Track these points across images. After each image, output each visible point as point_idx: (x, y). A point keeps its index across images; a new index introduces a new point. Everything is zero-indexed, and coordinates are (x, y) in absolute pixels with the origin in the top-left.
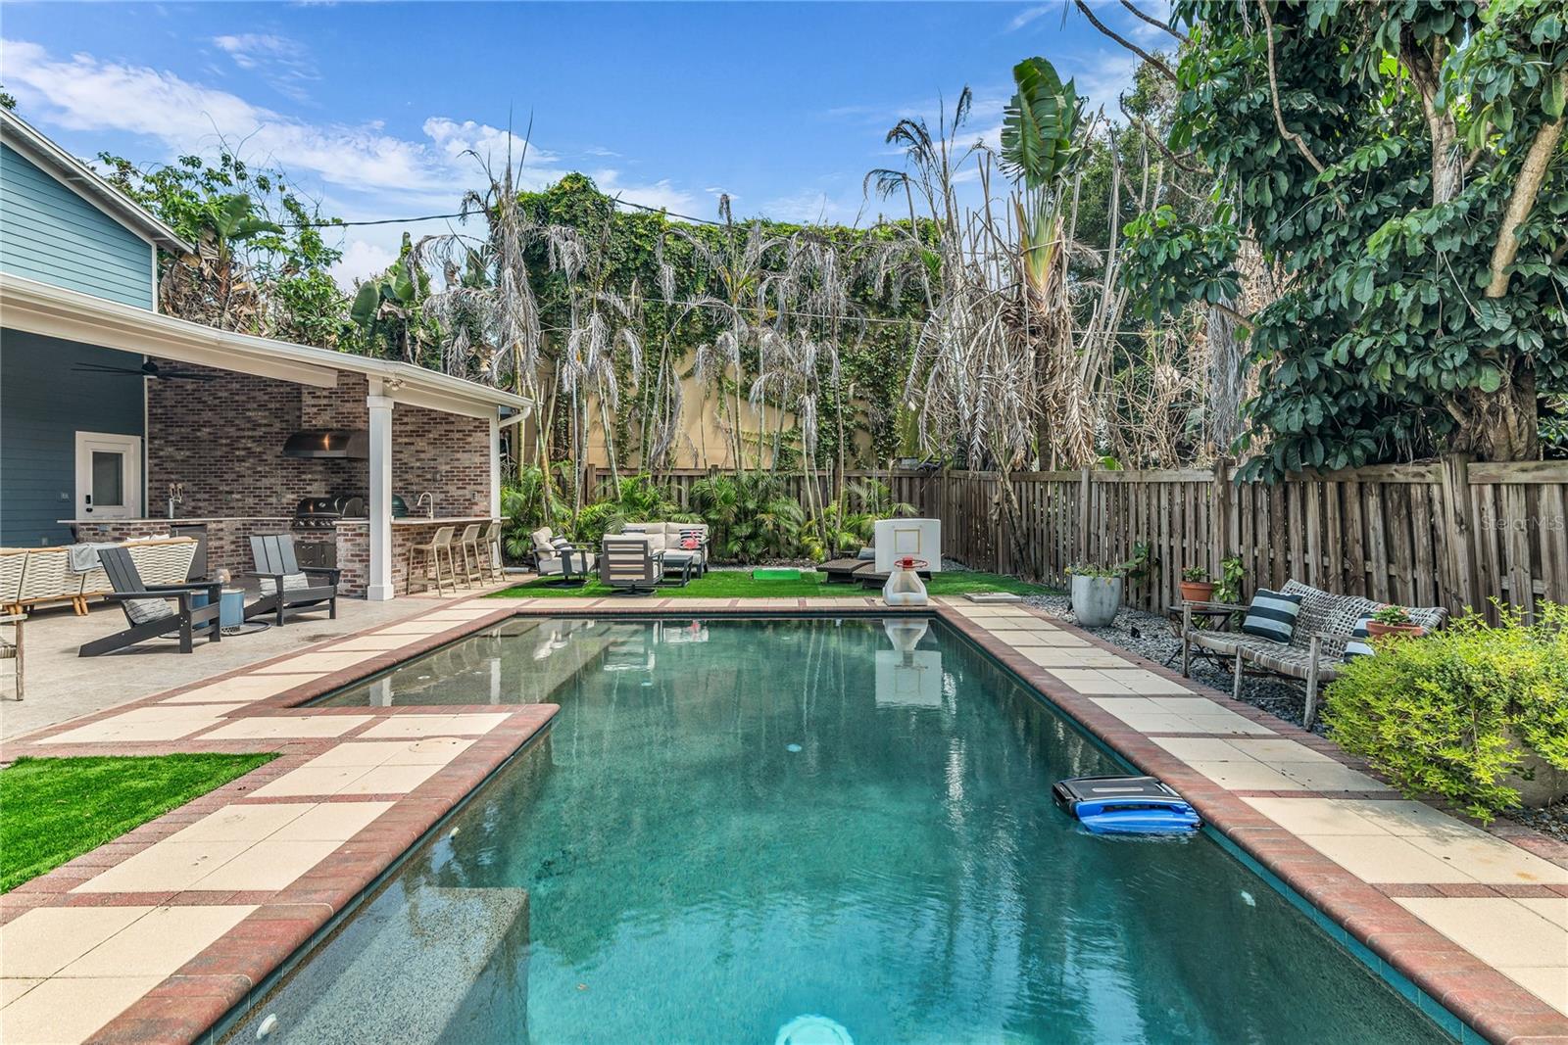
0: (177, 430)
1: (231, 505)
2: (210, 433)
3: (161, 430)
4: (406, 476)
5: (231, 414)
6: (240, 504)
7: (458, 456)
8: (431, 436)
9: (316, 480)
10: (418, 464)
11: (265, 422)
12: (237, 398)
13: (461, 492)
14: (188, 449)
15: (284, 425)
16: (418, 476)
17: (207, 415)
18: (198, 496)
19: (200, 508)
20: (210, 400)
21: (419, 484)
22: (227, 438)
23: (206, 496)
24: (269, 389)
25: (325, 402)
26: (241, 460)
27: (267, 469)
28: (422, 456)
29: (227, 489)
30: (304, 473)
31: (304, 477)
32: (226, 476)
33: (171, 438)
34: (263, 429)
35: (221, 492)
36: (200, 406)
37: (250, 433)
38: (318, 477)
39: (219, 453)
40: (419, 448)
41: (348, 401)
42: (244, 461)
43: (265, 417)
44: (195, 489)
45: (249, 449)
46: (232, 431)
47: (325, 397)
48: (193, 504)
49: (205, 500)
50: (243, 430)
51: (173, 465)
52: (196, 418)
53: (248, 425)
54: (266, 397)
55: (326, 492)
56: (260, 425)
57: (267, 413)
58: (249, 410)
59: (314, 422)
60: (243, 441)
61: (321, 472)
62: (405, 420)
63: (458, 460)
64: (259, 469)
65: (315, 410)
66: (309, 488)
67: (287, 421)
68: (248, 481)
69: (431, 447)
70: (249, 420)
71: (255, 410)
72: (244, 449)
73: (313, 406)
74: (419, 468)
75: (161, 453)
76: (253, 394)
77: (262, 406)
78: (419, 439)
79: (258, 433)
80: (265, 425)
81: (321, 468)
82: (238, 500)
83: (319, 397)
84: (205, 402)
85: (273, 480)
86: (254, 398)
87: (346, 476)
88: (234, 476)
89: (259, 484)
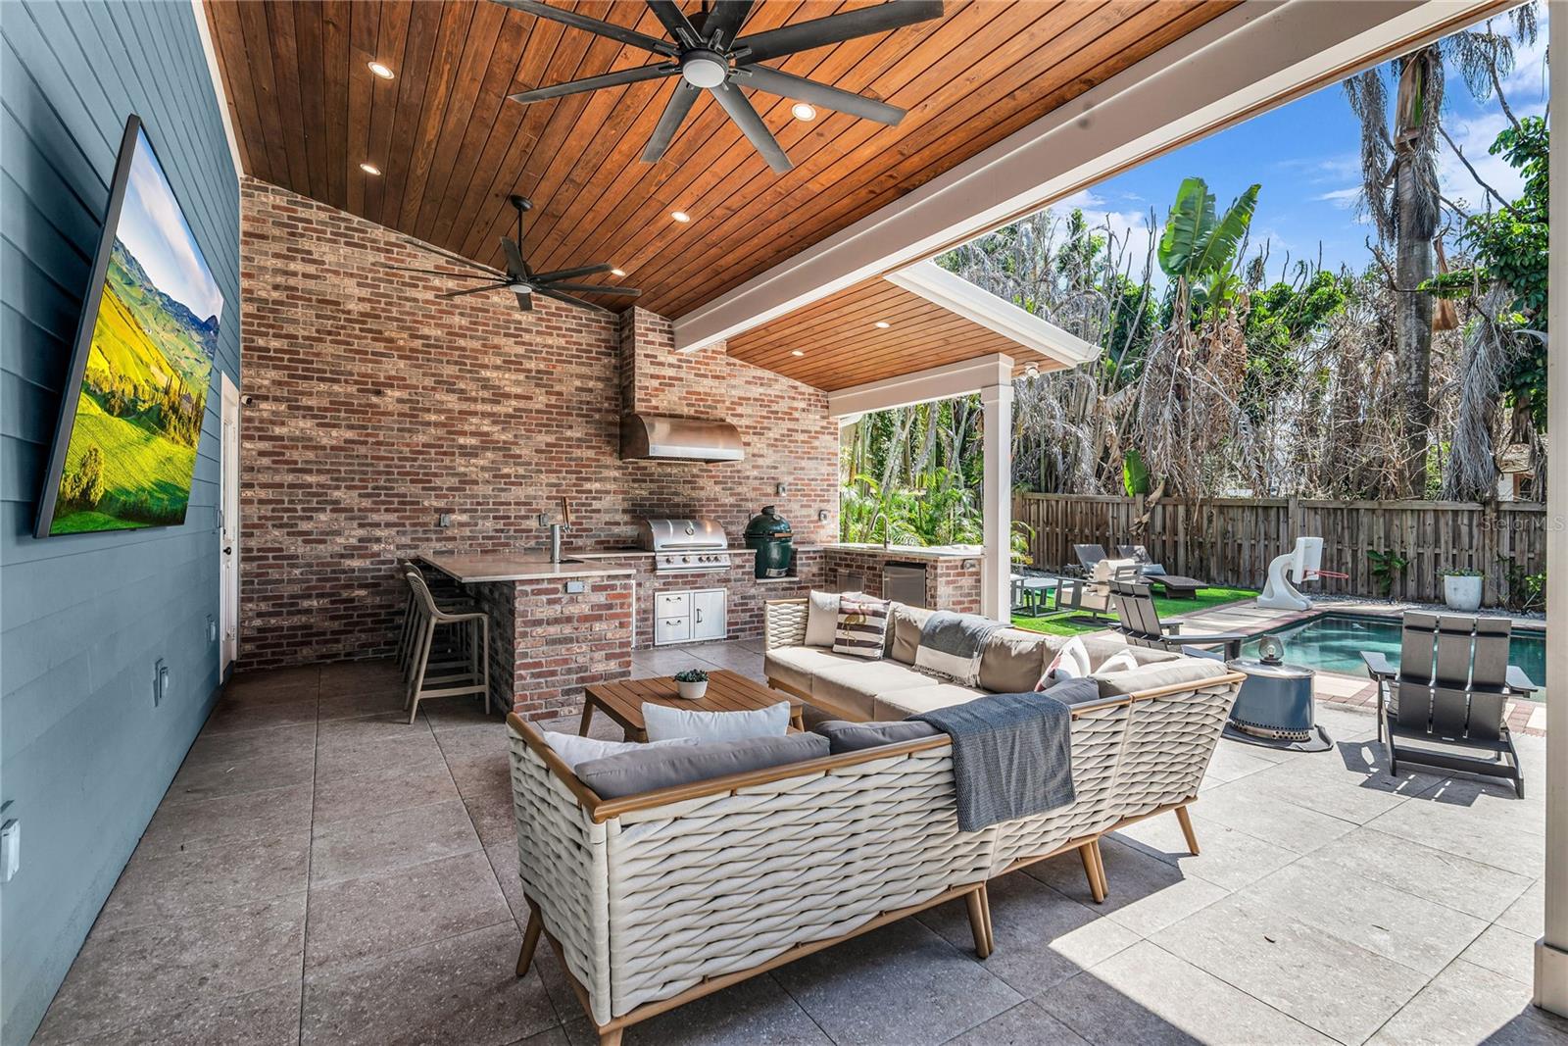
0: (323, 387)
1: (449, 533)
2: (400, 401)
3: (279, 383)
4: (739, 489)
5: (449, 370)
6: (467, 532)
7: (804, 463)
8: (771, 435)
9: (607, 492)
10: (755, 473)
11: (519, 390)
12: (462, 342)
13: (804, 512)
14: (351, 427)
15: (553, 400)
16: (754, 489)
17: (394, 366)
18: (375, 517)
19: (378, 540)
20: (403, 339)
21: (757, 500)
22: (439, 412)
23: (393, 517)
24: (526, 337)
25: (670, 372)
26: (469, 453)
27: (521, 471)
28: (760, 461)
29: (441, 504)
30: (588, 479)
31: (587, 486)
32: (438, 482)
33: (305, 401)
34: (514, 403)
35: (425, 510)
36: (380, 347)
37: (488, 408)
38: (611, 487)
39: (421, 438)
40: (756, 451)
41: (705, 376)
42: (476, 456)
43: (517, 383)
44: (367, 503)
45: (486, 434)
46: (452, 401)
47: (671, 365)
48: (361, 532)
49: (388, 525)
50: (475, 400)
51: (311, 455)
52: (369, 368)
53: (486, 394)
54: (521, 350)
55: (625, 511)
56: (508, 396)
57: (522, 377)
58: (485, 367)
59: (654, 402)
60: (474, 420)
61: (615, 479)
62: (739, 410)
63: (802, 469)
64: (506, 471)
65: (655, 383)
66: (596, 505)
67: (560, 394)
68: (482, 490)
69: (771, 451)
70: (485, 384)
71: (497, 368)
72: (473, 434)
73: (653, 376)
74: (756, 478)
75: (278, 431)
76: (497, 340)
77: (511, 364)
78: (756, 438)
79: (506, 408)
80: (517, 397)
81: (616, 474)
82: (462, 525)
83: (662, 364)
84: (391, 340)
85: (531, 491)
86: (496, 347)
87: (653, 486)
88: (454, 481)
89: (504, 497)
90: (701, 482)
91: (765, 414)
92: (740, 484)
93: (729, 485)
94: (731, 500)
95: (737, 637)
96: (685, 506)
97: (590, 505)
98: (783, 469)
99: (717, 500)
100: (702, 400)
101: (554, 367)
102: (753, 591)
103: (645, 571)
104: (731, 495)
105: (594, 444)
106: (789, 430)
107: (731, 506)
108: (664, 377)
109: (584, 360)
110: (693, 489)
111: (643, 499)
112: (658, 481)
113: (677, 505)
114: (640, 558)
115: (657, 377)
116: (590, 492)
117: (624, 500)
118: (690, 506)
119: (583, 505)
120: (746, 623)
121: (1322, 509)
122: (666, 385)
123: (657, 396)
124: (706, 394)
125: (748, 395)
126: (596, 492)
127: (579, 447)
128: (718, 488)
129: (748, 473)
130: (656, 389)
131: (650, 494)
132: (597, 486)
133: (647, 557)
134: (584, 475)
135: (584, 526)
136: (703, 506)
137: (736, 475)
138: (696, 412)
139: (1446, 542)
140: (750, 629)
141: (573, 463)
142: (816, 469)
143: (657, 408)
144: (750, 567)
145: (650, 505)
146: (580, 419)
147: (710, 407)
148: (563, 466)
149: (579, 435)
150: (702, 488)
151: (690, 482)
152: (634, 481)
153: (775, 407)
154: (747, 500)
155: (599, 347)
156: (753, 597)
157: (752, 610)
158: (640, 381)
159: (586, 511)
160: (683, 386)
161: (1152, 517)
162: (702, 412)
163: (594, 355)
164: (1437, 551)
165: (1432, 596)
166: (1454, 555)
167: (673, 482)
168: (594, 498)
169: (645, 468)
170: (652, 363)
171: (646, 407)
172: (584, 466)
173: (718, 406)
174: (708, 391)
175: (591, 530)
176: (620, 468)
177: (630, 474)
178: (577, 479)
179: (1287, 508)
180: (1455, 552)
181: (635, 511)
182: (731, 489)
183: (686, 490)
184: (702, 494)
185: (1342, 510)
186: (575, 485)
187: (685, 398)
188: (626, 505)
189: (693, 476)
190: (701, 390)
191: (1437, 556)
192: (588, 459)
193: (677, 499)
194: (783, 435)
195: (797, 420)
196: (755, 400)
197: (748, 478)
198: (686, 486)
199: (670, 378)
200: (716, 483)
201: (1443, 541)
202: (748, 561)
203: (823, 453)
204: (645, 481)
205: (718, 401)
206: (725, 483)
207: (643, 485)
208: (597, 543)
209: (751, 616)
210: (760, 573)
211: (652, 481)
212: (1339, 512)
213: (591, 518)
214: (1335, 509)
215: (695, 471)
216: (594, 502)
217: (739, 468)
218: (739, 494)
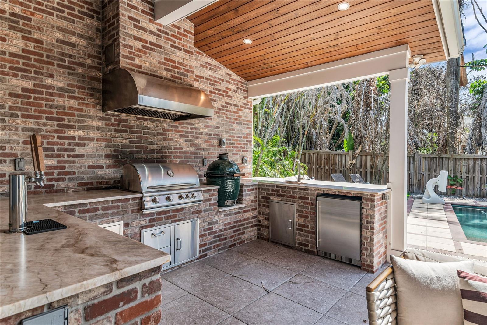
4: (197, 142)
7: (235, 126)
9: (91, 139)
10: (206, 130)
13: (235, 158)
15: (31, 46)
16: (206, 142)
21: (208, 149)
25: (152, 39)
30: (71, 127)
31: (70, 133)
38: (95, 135)
41: (179, 49)
47: (151, 32)
55: (107, 156)
59: (137, 61)
61: (98, 128)
63: (233, 130)
65: (139, 45)
66: (79, 150)
67: (38, 41)
73: (136, 38)
74: (207, 134)
81: (100, 124)
83: (144, 29)
87: (133, 136)
90: (171, 135)
91: (212, 90)
92: (197, 137)
93: (190, 138)
94: (191, 149)
95: (206, 255)
96: (158, 152)
97: (73, 150)
98: (223, 129)
99: (181, 148)
100: (176, 67)
101: (32, 14)
102: (216, 218)
103: (133, 211)
104: (191, 145)
105: (77, 95)
106: (226, 103)
107: (191, 153)
108: (146, 42)
109: (66, 15)
110: (165, 139)
111: (124, 146)
112: (137, 132)
113: (153, 152)
114: (128, 200)
115: (141, 40)
116: (73, 138)
117: (106, 146)
118: (162, 152)
119: (66, 150)
120: (211, 243)
121: (428, 157)
122: (148, 48)
123: (140, 57)
124: (179, 63)
125: (202, 75)
126: (80, 138)
127: (60, 96)
128: (182, 140)
129: (202, 130)
130: (139, 50)
131: (130, 142)
132: (80, 133)
133: (134, 199)
134: (66, 123)
135: (67, 170)
136: (171, 153)
137: (195, 131)
138: (172, 76)
139: (478, 172)
140: (214, 247)
141: (55, 111)
142: (241, 130)
143: (140, 67)
144: (214, 200)
145: (131, 152)
146: (62, 70)
147: (182, 74)
148: (44, 112)
149: (61, 85)
150: (171, 140)
151: (162, 134)
152: (116, 131)
153: (218, 87)
154: (201, 149)
155: (82, 7)
156: (217, 222)
157: (216, 232)
158: (124, 39)
159: (69, 156)
160: (162, 53)
161: (356, 161)
162: (176, 78)
163: (76, 13)
164: (474, 175)
165: (472, 194)
166: (481, 177)
167: (149, 134)
168: (78, 145)
169: (126, 121)
170: (135, 26)
171: (130, 64)
172: (66, 114)
173: (189, 74)
174: (181, 61)
175: (74, 173)
176: (102, 119)
177: (113, 125)
178: (58, 125)
179: (414, 157)
180: (481, 176)
181: (116, 156)
182: (191, 141)
183: (159, 140)
184: (171, 144)
185: (436, 158)
186: (56, 131)
187: (164, 64)
188: (109, 151)
189: (165, 130)
190: (176, 59)
191: (474, 177)
192: (70, 108)
193: (152, 147)
194: (223, 106)
195: (231, 97)
196: (207, 79)
197: (202, 133)
198: (159, 137)
199: (151, 43)
200: (181, 136)
201: (476, 172)
202: (213, 195)
203: (244, 120)
204: (126, 132)
205: (189, 71)
206: (188, 136)
207: (124, 135)
208: (81, 184)
209: (215, 237)
210: (221, 204)
211: (131, 132)
212: (435, 159)
213: (74, 162)
214: (433, 158)
215: (166, 126)
216: (77, 148)
217: (196, 126)
218: (196, 145)
